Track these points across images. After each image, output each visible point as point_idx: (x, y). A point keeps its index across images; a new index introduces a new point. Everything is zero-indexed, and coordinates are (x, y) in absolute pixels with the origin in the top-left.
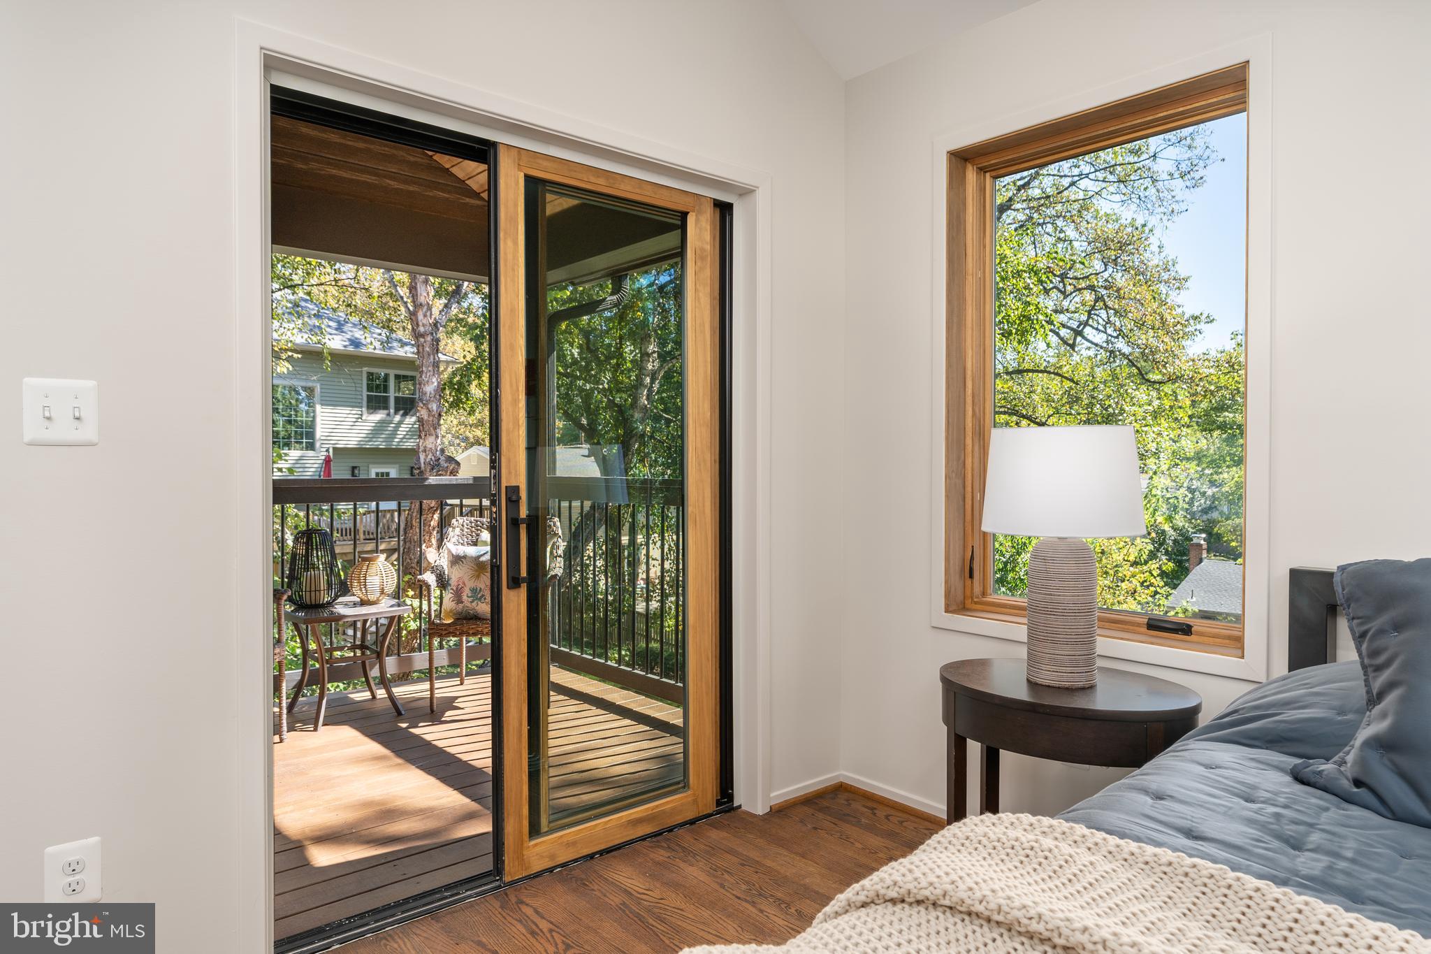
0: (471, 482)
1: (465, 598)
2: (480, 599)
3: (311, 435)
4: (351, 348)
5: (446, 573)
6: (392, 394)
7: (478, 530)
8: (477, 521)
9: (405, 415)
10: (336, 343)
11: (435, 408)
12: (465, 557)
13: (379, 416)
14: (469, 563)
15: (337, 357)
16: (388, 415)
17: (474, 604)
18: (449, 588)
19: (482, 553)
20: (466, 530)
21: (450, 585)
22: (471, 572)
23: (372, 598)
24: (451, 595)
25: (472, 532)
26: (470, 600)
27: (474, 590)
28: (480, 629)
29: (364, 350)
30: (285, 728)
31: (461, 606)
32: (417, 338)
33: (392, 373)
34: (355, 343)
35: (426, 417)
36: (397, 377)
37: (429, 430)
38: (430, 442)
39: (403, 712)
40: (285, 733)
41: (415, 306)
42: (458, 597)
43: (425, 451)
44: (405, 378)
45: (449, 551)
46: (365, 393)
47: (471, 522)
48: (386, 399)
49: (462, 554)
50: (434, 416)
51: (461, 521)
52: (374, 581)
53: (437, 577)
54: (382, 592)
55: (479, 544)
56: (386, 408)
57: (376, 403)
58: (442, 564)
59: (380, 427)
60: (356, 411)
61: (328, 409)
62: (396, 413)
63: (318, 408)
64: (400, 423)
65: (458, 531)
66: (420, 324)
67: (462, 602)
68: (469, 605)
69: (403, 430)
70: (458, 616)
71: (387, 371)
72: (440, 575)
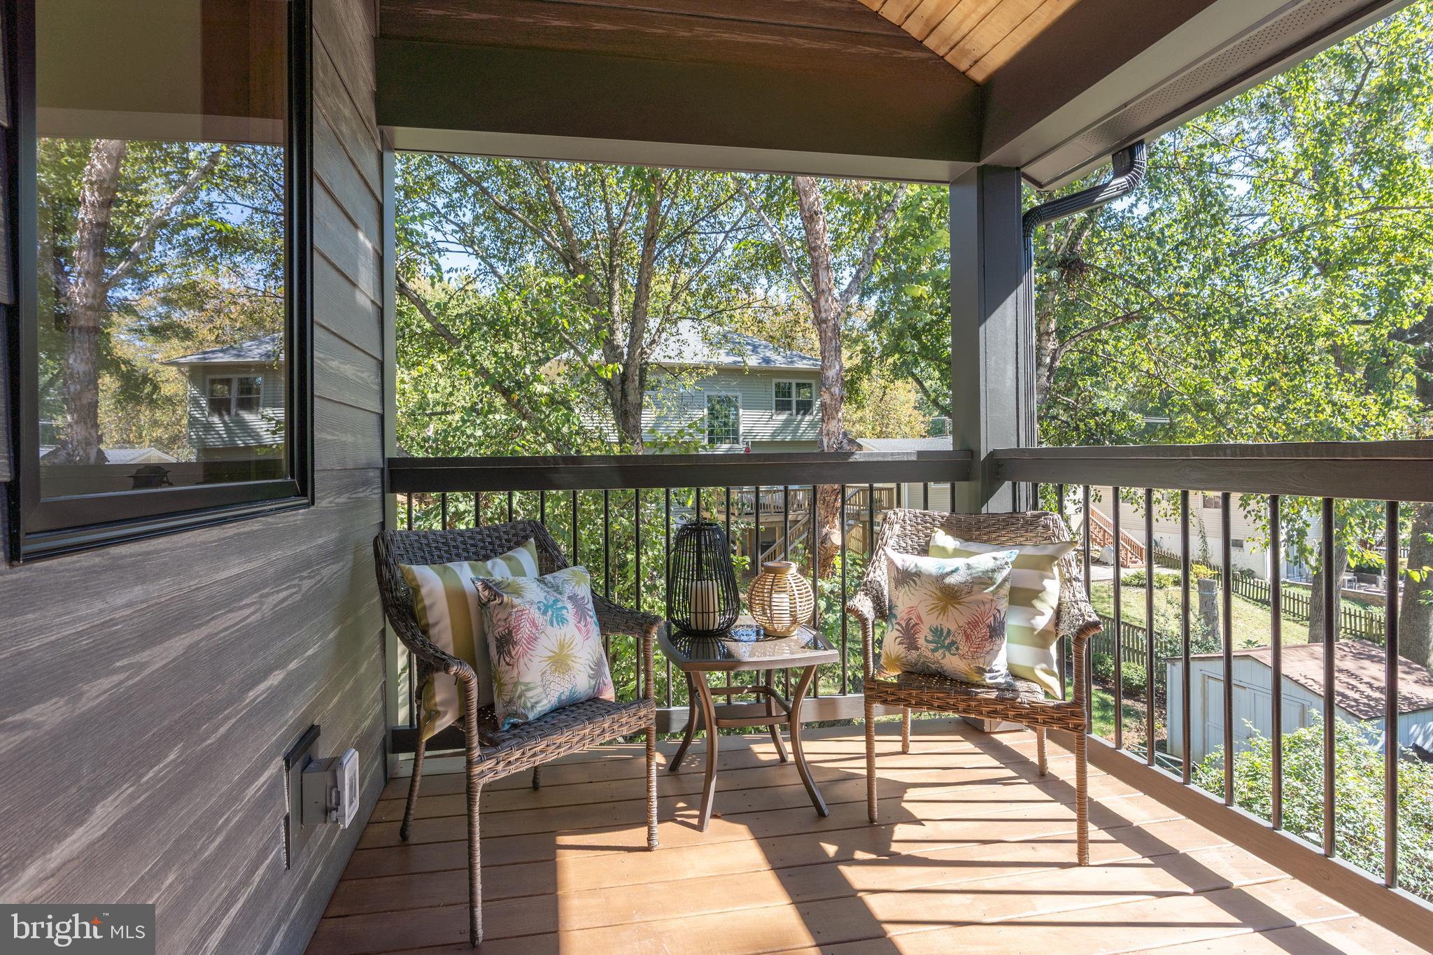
0: (914, 458)
1: (921, 641)
2: (949, 648)
3: (736, 432)
4: (764, 365)
5: (886, 592)
6: (794, 399)
7: (926, 528)
8: (925, 515)
9: (804, 414)
10: (753, 361)
11: (837, 392)
12: (918, 574)
13: (783, 417)
14: (927, 586)
15: (754, 371)
16: (791, 414)
17: (938, 654)
18: (894, 621)
19: (948, 570)
20: (909, 528)
21: (895, 617)
22: (931, 601)
23: (779, 627)
24: (897, 634)
25: (918, 531)
26: (932, 646)
27: (937, 632)
28: (952, 702)
29: (772, 365)
30: (655, 819)
31: (914, 654)
32: (819, 324)
33: (794, 382)
34: (767, 360)
35: (828, 402)
36: (798, 385)
37: (832, 414)
38: (833, 426)
39: (826, 812)
40: (655, 824)
41: (817, 293)
42: (909, 636)
43: (828, 434)
44: (804, 385)
45: (891, 562)
46: (774, 398)
47: (916, 516)
48: (790, 403)
49: (912, 568)
50: (836, 400)
51: (901, 514)
52: (781, 601)
53: (874, 602)
54: (794, 621)
55: (931, 551)
56: (790, 409)
57: (782, 406)
58: (879, 579)
59: (787, 423)
60: (768, 413)
61: (748, 412)
62: (797, 413)
63: (741, 411)
64: (802, 420)
65: (897, 527)
66: (823, 310)
67: (917, 649)
68: (929, 654)
69: (804, 425)
70: (910, 669)
71: (790, 381)
72: (877, 597)
